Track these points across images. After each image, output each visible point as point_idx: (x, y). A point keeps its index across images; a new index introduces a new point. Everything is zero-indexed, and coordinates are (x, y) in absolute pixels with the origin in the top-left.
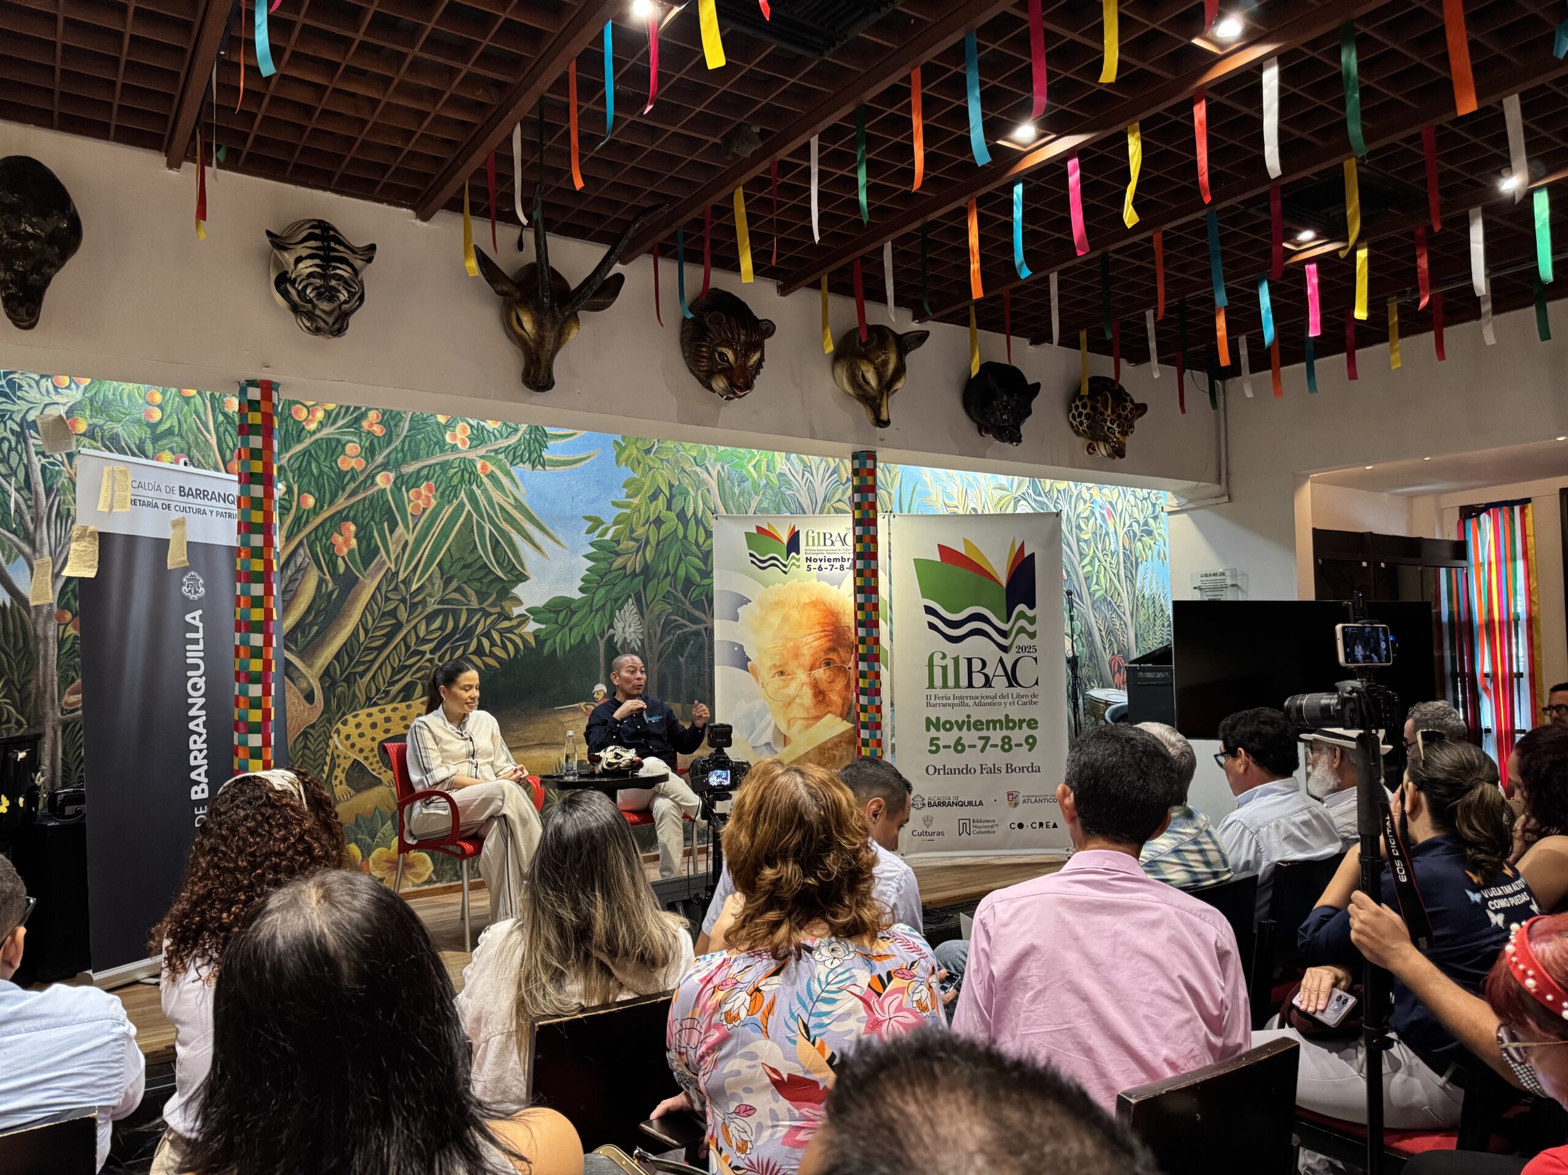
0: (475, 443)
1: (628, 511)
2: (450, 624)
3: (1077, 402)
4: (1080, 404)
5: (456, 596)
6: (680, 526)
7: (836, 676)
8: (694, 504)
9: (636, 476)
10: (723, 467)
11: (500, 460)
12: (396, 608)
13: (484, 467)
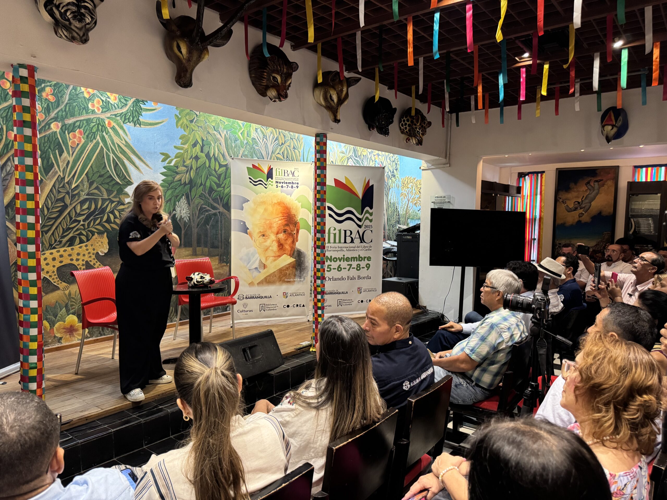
0: (104, 110)
1: (182, 151)
2: (93, 207)
3: (404, 118)
4: (406, 119)
5: (96, 191)
6: (207, 160)
7: (288, 237)
8: (213, 150)
9: (186, 134)
10: (227, 132)
11: (118, 120)
12: (64, 197)
13: (109, 123)
